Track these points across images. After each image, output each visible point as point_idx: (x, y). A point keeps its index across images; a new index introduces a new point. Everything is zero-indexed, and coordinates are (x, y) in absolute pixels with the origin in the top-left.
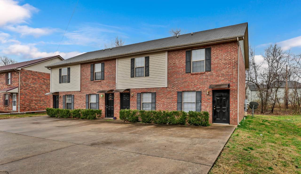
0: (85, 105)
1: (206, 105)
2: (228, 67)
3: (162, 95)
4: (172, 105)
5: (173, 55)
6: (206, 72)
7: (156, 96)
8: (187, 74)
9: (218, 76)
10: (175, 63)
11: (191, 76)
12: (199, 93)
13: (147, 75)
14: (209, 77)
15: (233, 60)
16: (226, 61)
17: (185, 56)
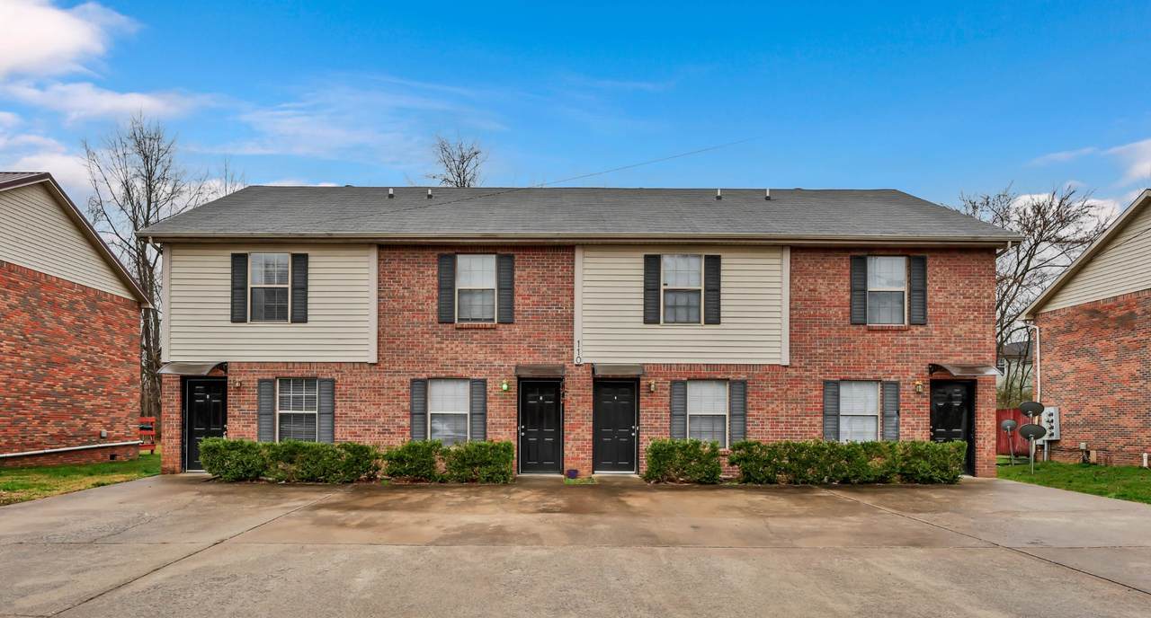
0: (406, 422)
1: (913, 422)
2: (972, 317)
3: (772, 390)
4: (805, 422)
5: (807, 262)
6: (913, 328)
7: (745, 395)
8: (855, 328)
9: (947, 340)
10: (814, 290)
11: (869, 336)
12: (890, 389)
13: (714, 317)
14: (921, 342)
15: (986, 301)
16: (968, 300)
17: (848, 272)
